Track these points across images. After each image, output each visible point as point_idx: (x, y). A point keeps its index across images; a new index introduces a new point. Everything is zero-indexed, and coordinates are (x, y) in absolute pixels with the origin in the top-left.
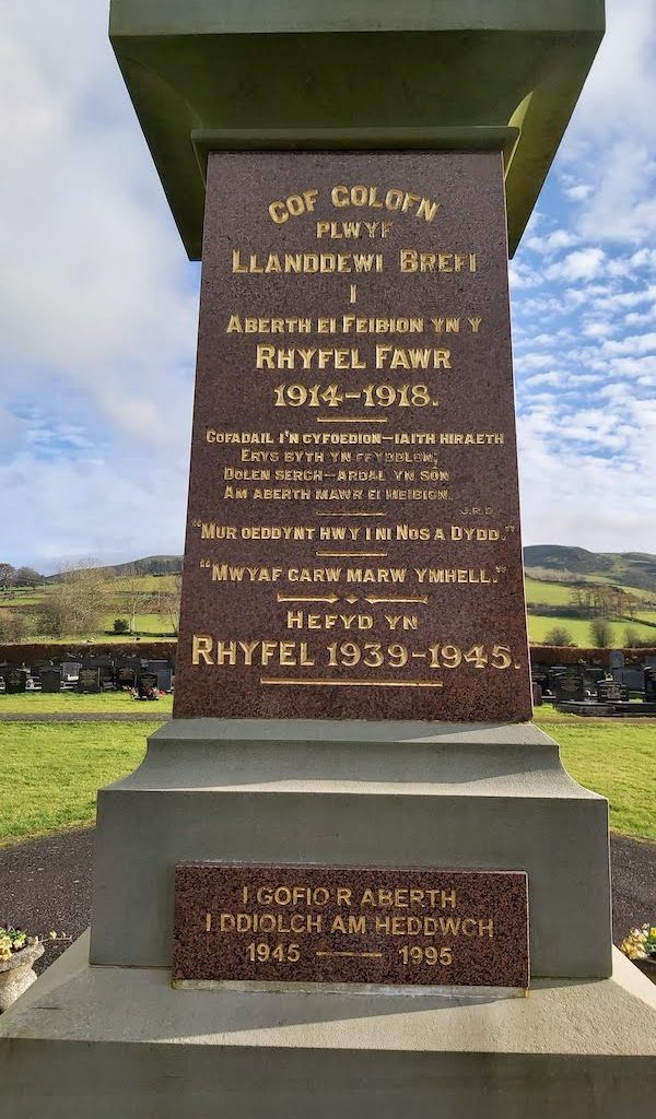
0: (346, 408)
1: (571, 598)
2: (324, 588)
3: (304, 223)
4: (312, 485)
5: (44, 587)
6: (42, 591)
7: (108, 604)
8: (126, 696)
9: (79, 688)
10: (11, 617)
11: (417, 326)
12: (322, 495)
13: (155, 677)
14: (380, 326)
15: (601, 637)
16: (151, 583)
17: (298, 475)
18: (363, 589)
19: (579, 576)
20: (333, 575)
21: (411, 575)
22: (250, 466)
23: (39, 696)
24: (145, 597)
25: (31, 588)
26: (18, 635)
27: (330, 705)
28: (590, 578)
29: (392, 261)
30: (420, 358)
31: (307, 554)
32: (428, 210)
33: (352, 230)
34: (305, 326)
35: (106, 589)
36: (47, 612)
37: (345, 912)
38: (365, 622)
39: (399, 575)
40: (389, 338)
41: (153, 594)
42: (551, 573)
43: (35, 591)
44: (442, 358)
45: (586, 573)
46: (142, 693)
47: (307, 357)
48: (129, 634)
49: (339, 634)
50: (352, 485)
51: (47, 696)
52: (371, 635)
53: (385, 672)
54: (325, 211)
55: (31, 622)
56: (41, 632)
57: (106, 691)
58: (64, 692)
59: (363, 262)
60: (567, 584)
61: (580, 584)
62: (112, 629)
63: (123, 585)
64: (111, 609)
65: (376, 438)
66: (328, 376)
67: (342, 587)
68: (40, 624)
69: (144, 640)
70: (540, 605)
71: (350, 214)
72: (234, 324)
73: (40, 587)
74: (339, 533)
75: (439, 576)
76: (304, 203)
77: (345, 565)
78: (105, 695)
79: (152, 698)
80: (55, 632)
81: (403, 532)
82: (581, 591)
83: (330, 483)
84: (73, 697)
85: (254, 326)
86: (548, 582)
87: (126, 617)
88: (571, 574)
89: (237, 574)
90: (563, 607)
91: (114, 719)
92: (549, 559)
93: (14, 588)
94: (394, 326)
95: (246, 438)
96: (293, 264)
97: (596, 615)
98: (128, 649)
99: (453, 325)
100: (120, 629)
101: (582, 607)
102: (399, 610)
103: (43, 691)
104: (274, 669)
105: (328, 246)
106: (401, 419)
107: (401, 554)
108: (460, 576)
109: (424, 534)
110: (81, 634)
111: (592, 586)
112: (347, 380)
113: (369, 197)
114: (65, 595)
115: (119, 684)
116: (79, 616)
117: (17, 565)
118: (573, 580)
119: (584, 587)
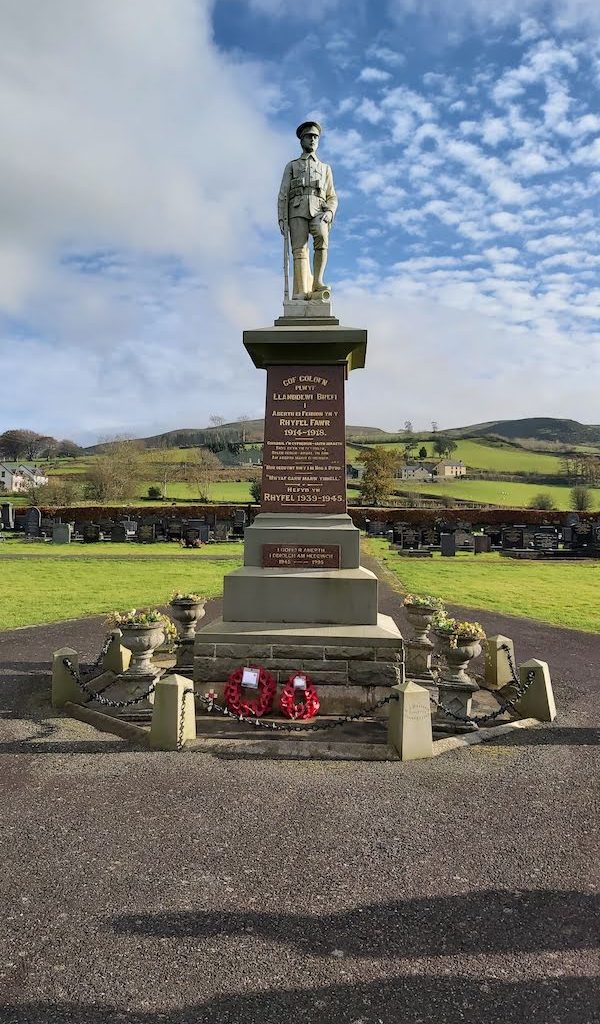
0: (303, 436)
1: (560, 467)
2: (297, 482)
3: (292, 386)
4: (294, 456)
5: (84, 458)
6: (83, 462)
7: (142, 473)
8: (176, 545)
9: (139, 539)
10: (62, 484)
11: (321, 414)
12: (297, 458)
13: (198, 531)
14: (311, 414)
15: (581, 501)
16: (180, 455)
17: (291, 453)
18: (308, 482)
19: (569, 447)
20: (299, 479)
21: (318, 479)
22: (279, 450)
23: (109, 545)
24: (174, 467)
25: (72, 459)
26: (69, 500)
27: (299, 510)
28: (580, 449)
29: (315, 396)
30: (322, 423)
31: (293, 473)
32: (325, 383)
33: (305, 388)
34: (292, 414)
35: (140, 459)
36: (91, 480)
37: (300, 553)
38: (307, 490)
39: (315, 479)
40: (313, 417)
41: (182, 463)
42: (543, 444)
43: (77, 462)
44: (327, 423)
45: (577, 444)
46: (188, 543)
47: (293, 422)
48: (161, 500)
49: (301, 493)
50: (304, 456)
51: (116, 545)
52: (308, 493)
53: (312, 502)
54: (298, 382)
55: (79, 488)
56: (87, 498)
57: (159, 542)
58: (128, 542)
59: (308, 397)
60: (557, 454)
61: (569, 454)
62: (147, 495)
63: (157, 456)
64: (146, 478)
65: (311, 444)
66: (298, 427)
67: (302, 482)
68: (87, 489)
69: (179, 505)
70: (532, 474)
71: (305, 383)
72: (274, 413)
73: (81, 458)
74: (301, 468)
75: (326, 479)
76: (293, 380)
77: (303, 476)
78: (161, 545)
79: (196, 546)
80: (99, 497)
81: (317, 468)
82: (570, 460)
83: (299, 455)
84: (135, 545)
85: (280, 414)
86: (539, 452)
87: (158, 484)
88: (562, 444)
89: (275, 478)
90: (552, 475)
91: (173, 558)
92: (543, 431)
93: (57, 459)
94: (316, 414)
95: (277, 443)
96: (289, 397)
97: (583, 482)
98: (168, 511)
99: (330, 414)
100: (154, 495)
101: (569, 475)
102: (316, 487)
103: (113, 541)
104: (285, 502)
105: (298, 392)
106: (317, 439)
107: (316, 473)
108: (330, 479)
109: (322, 468)
110: (121, 499)
111: (580, 455)
112: (303, 428)
113: (309, 378)
114: (106, 464)
115: (171, 537)
116: (119, 484)
117: (59, 438)
118: (563, 451)
119: (572, 458)
